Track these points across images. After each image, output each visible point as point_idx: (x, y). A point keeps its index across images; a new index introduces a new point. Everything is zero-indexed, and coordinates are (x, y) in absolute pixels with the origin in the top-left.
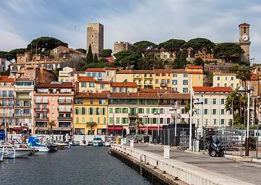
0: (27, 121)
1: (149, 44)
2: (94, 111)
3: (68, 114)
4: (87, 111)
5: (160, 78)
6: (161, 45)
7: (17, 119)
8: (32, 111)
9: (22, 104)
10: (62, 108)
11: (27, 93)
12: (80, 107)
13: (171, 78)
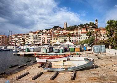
0: (40, 42)
1: (76, 26)
2: (56, 39)
3: (49, 40)
4: (54, 39)
5: (76, 31)
6: (78, 26)
7: (38, 42)
8: (41, 40)
9: (39, 38)
10: (48, 39)
11: (40, 36)
12: (52, 38)
13: (78, 31)
